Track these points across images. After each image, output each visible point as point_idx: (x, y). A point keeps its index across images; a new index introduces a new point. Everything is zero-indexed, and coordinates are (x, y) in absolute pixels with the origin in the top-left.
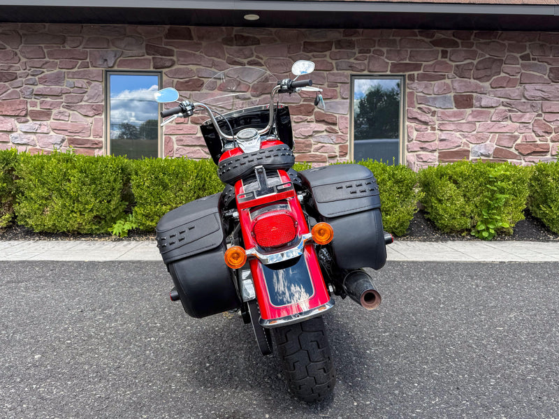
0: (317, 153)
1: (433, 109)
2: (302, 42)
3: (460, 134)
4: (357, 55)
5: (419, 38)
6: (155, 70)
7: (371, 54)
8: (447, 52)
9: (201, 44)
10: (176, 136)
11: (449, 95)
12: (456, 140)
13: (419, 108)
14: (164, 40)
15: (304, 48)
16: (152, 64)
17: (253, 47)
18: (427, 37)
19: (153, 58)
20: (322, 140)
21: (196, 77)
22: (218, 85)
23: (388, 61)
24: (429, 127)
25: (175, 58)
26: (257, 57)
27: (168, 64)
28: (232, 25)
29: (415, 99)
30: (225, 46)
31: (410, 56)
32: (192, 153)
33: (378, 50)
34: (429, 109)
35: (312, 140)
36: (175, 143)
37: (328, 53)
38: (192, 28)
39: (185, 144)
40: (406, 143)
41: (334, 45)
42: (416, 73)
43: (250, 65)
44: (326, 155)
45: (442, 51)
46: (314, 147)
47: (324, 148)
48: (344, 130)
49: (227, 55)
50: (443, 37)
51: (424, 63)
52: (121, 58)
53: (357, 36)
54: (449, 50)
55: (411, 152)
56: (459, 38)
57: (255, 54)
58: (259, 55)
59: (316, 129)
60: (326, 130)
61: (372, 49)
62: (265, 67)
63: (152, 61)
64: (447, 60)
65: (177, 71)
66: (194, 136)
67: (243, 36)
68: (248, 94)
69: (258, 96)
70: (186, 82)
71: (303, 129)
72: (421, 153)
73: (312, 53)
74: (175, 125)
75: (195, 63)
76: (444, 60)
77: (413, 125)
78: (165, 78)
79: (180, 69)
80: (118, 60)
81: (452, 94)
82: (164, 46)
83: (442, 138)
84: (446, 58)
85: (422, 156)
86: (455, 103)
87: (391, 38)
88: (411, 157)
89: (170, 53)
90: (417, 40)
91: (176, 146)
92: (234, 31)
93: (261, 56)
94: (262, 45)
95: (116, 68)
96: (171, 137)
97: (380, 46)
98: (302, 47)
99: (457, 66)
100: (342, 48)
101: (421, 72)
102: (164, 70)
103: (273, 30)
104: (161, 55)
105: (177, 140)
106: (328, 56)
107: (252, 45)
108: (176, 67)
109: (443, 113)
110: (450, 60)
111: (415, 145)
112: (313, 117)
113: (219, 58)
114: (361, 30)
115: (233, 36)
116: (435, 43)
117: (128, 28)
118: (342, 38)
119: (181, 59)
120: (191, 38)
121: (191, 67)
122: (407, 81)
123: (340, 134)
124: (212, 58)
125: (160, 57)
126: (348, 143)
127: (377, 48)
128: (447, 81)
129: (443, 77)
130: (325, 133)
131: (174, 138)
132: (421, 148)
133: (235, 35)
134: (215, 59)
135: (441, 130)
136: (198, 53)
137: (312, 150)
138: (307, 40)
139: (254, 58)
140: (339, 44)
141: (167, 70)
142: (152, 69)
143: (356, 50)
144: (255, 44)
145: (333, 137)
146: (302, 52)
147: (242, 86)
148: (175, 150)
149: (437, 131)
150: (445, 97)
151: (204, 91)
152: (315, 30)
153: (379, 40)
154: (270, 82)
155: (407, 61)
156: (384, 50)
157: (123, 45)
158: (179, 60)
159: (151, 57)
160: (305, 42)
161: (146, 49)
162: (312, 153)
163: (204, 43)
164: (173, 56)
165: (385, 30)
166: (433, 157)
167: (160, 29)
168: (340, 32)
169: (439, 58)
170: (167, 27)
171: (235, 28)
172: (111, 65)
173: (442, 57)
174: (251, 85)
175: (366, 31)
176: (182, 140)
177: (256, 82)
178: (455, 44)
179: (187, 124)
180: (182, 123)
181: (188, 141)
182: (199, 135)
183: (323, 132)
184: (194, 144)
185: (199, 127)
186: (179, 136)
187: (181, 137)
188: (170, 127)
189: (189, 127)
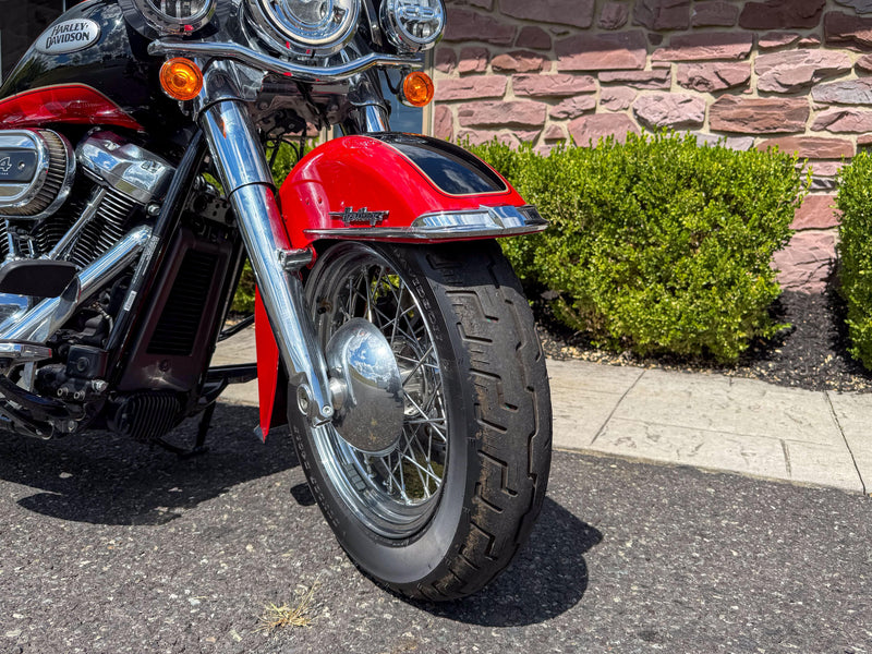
0: (825, 135)
10: (459, 105)
20: (841, 96)
35: (810, 99)
36: (456, 120)
39: (476, 122)
44: (853, 139)
46: (815, 116)
47: (847, 118)
59: (824, 65)
60: (858, 68)
66: (497, 103)
71: (785, 67)
74: (458, 78)
91: (457, 131)
96: (449, 107)
105: (460, 115)
112: (818, 29)
130: (853, 75)
131: (454, 109)
137: (809, 124)
148: (456, 137)
162: (809, 133)
176: (470, 114)
179: (483, 73)
180: (472, 72)
181: (484, 113)
182: (508, 99)
183: (847, 71)
184: (496, 121)
185: (509, 79)
186: (464, 104)
187: (470, 106)
188: (446, 82)
189: (488, 81)
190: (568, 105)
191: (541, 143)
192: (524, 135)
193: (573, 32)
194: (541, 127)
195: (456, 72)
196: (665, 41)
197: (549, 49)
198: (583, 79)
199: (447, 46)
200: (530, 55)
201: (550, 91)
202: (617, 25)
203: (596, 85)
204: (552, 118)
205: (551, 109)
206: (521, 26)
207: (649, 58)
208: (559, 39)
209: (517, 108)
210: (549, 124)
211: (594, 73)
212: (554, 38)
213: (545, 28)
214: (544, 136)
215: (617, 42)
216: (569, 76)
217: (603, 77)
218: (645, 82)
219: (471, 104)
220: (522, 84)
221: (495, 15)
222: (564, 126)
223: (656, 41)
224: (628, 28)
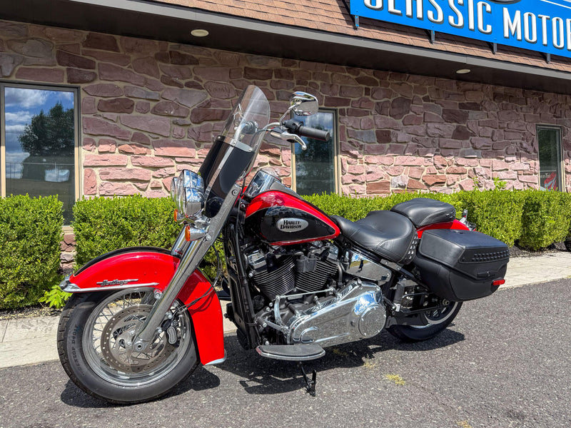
1: (361, 143)
2: (243, 68)
3: (383, 167)
4: (296, 86)
5: (347, 74)
6: (70, 84)
7: (308, 86)
8: (369, 89)
9: (129, 57)
10: (99, 169)
11: (372, 130)
12: (380, 172)
13: (350, 142)
14: (82, 48)
15: (245, 73)
16: (66, 76)
17: (191, 67)
18: (353, 75)
19: (68, 70)
21: (124, 97)
22: (151, 108)
23: (321, 94)
24: (358, 160)
25: (96, 71)
26: (196, 78)
27: (87, 78)
28: (167, 40)
29: (346, 133)
30: (159, 63)
31: (341, 92)
32: (122, 189)
33: (313, 83)
34: (358, 143)
36: (98, 176)
37: (268, 81)
38: (117, 37)
39: (112, 178)
40: (341, 176)
41: (273, 75)
42: (346, 108)
43: (189, 87)
45: (366, 88)
48: (286, 162)
49: (161, 74)
50: (366, 75)
51: (352, 99)
52: (22, 66)
53: (295, 67)
54: (371, 87)
55: (346, 184)
56: (379, 78)
57: (194, 75)
58: (198, 76)
59: (261, 161)
60: (270, 162)
61: (309, 81)
62: (205, 91)
63: (65, 73)
64: (369, 97)
65: (100, 88)
66: (123, 169)
67: (179, 54)
68: (188, 121)
69: (199, 123)
70: (112, 101)
72: (353, 184)
73: (253, 80)
74: (98, 155)
75: (122, 79)
76: (367, 97)
77: (346, 157)
78: (83, 95)
79: (103, 85)
80: (17, 69)
81: (374, 130)
82: (81, 56)
83: (369, 171)
84: (369, 95)
85: (354, 188)
86: (377, 138)
87: (324, 72)
88: (346, 189)
89: (90, 65)
90: (345, 76)
91: (99, 182)
92: (169, 47)
93: (200, 77)
94: (200, 65)
95: (13, 78)
96: (94, 169)
97: (315, 79)
98: (243, 73)
99: (378, 103)
100: (282, 77)
101: (350, 107)
102: (83, 86)
103: (213, 50)
104: (79, 67)
105: (101, 174)
106: (269, 84)
107: (191, 64)
108: (97, 82)
109: (369, 147)
110: (372, 97)
111: (348, 178)
113: (153, 76)
114: (298, 61)
115: (168, 52)
116: (360, 81)
117: (32, 28)
118: (281, 67)
119: (105, 73)
120: (116, 49)
121: (117, 83)
122: (339, 116)
123: (283, 166)
124: (144, 75)
125: (76, 68)
126: (291, 176)
127: (312, 81)
128: (371, 117)
129: (366, 113)
130: (269, 165)
131: (97, 171)
132: (353, 180)
133: (170, 52)
134: (148, 77)
135: (368, 163)
136: (126, 68)
138: (247, 66)
139: (192, 80)
140: (279, 73)
141: (86, 85)
142: (65, 83)
143: (294, 81)
144: (194, 64)
145: (277, 169)
146: (243, 78)
147: (181, 110)
148: (98, 185)
149: (364, 164)
150: (370, 132)
151: (135, 113)
152: (255, 56)
153: (314, 73)
154: (212, 108)
155: (338, 96)
156: (319, 83)
157: (25, 50)
158: (101, 74)
159: (64, 68)
160: (245, 68)
161: (58, 57)
163: (133, 57)
164: (94, 68)
165: (318, 64)
166: (362, 189)
167: (77, 34)
168: (279, 61)
169: (364, 95)
170: (87, 33)
171: (170, 44)
172: (9, 74)
173: (365, 94)
174: (191, 110)
175: (302, 62)
176: (108, 173)
177: (195, 107)
178: (375, 83)
179: (114, 153)
180: (108, 152)
181: (117, 174)
182: (130, 166)
183: (267, 164)
184: (124, 178)
185: (129, 157)
186: (103, 169)
187: (107, 170)
188: (91, 156)
189: (116, 157)
190: (162, 172)
191: (149, 189)
192: (140, 185)
193: (161, 138)
194: (148, 181)
195: (96, 151)
196: (202, 146)
197: (149, 145)
198: (168, 160)
199: (89, 137)
200: (141, 147)
201: (153, 165)
202: (181, 137)
203: (175, 164)
204: (154, 177)
205: (152, 173)
206: (133, 132)
207: (197, 152)
208: (154, 140)
209: (135, 172)
210: (152, 180)
211: (173, 158)
212: (151, 140)
213: (146, 134)
214: (150, 186)
215: (182, 144)
216: (161, 158)
217: (177, 159)
218: (196, 163)
219: (107, 168)
220: (138, 160)
221: (118, 124)
222: (160, 181)
223: (199, 146)
224: (186, 139)
